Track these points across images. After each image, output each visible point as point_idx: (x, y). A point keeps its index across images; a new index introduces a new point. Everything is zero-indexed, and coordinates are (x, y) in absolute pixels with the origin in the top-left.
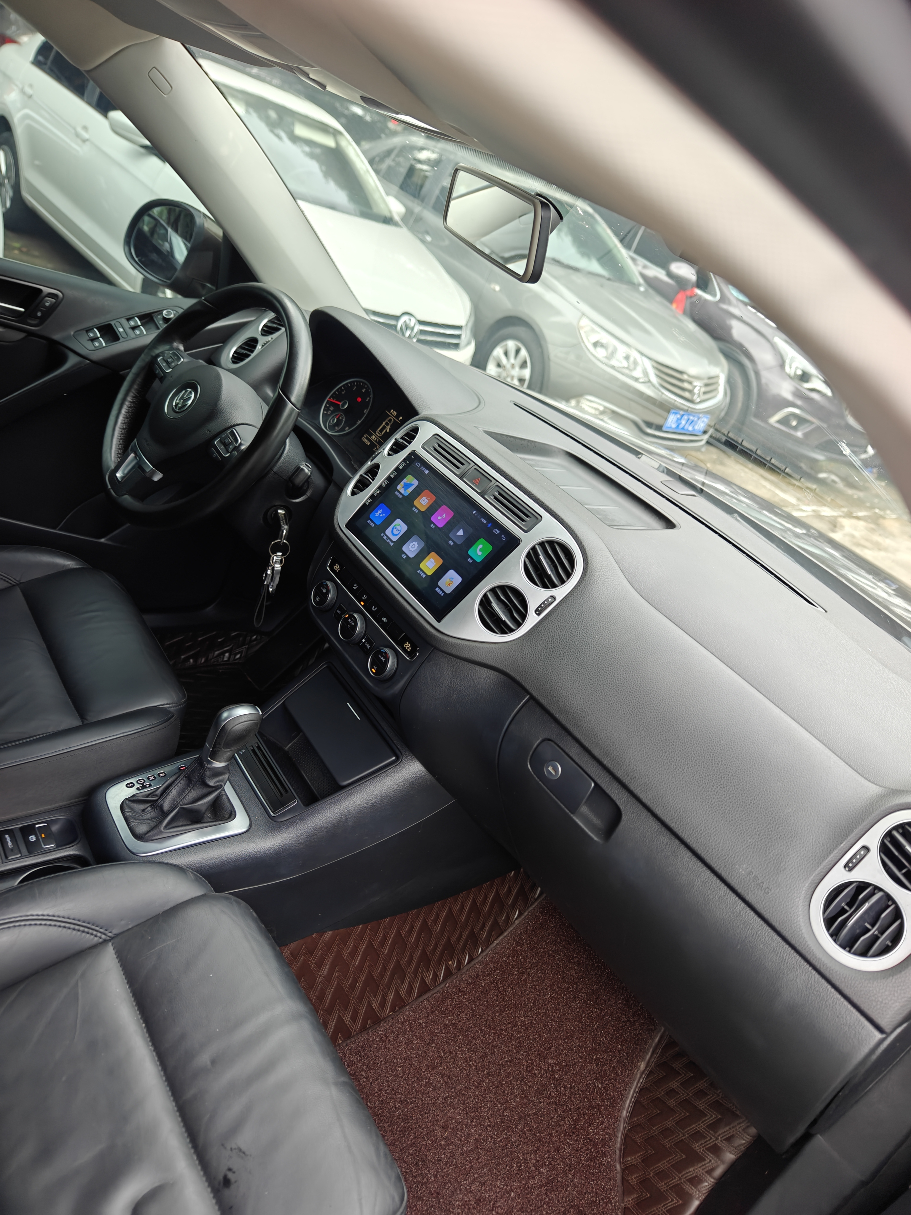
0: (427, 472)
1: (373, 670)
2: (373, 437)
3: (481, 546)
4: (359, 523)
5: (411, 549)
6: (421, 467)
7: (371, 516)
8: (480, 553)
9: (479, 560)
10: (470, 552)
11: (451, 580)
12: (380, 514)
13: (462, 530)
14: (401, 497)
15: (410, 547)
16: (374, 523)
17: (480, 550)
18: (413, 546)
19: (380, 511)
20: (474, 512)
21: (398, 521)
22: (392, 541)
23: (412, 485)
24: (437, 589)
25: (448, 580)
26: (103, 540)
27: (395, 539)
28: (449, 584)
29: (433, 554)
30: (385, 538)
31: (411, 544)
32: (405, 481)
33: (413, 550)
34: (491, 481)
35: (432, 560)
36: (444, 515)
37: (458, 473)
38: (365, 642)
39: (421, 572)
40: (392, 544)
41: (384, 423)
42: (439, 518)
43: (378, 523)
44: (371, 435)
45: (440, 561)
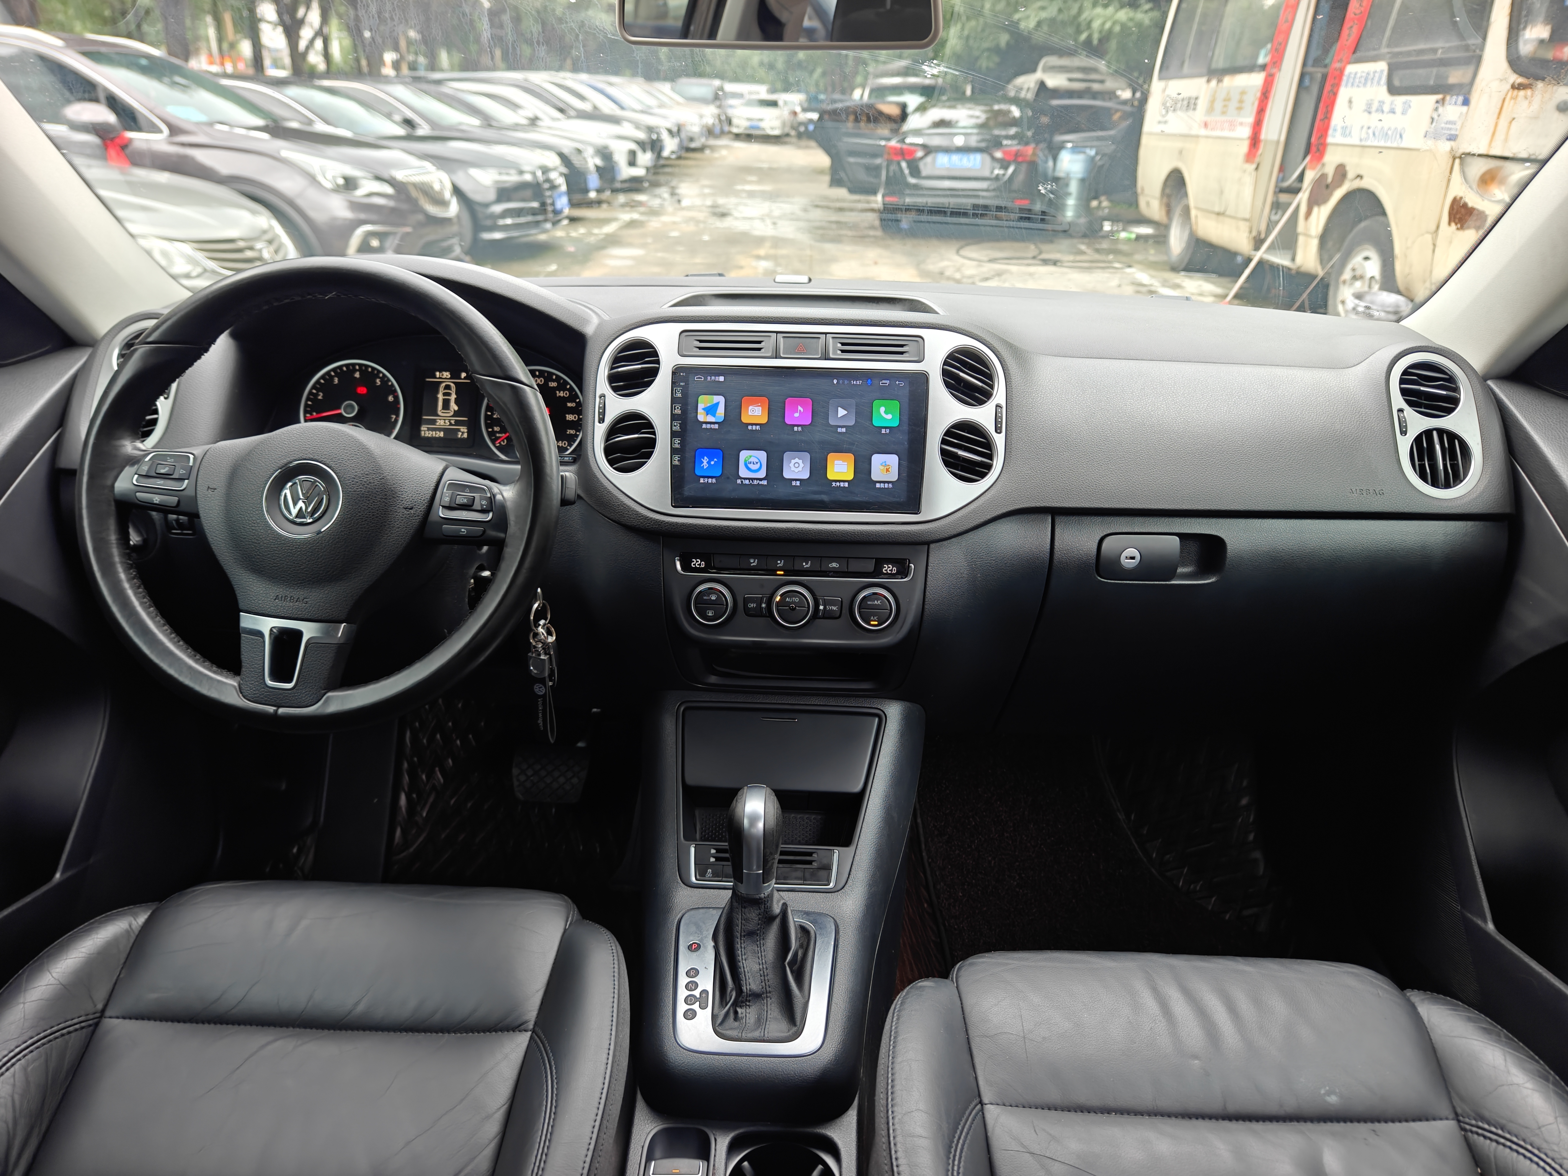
0: (722, 379)
1: (872, 623)
2: (440, 423)
3: (882, 409)
4: (688, 490)
5: (796, 470)
6: (706, 379)
7: (698, 472)
8: (889, 417)
9: (896, 423)
10: (876, 422)
11: (884, 464)
12: (709, 463)
13: (839, 408)
14: (716, 426)
15: (793, 468)
16: (712, 477)
17: (886, 412)
18: (797, 465)
19: (705, 461)
20: (835, 381)
21: (744, 455)
22: (761, 480)
23: (718, 404)
24: (878, 485)
25: (882, 468)
26: (58, 875)
27: (762, 474)
28: (887, 470)
29: (831, 456)
30: (747, 482)
31: (792, 465)
32: (701, 406)
33: (800, 469)
34: (819, 338)
35: (836, 462)
36: (800, 408)
37: (769, 355)
38: (825, 608)
39: (838, 484)
40: (765, 482)
41: (440, 397)
42: (797, 415)
43: (718, 473)
44: (434, 422)
45: (851, 457)
